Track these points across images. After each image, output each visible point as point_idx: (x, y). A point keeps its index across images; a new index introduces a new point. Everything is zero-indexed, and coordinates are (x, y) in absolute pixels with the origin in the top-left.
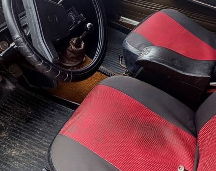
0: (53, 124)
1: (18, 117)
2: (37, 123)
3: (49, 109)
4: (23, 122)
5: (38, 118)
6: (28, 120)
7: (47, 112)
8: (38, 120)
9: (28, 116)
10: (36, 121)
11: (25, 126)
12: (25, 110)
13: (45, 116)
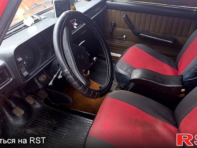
0: (73, 130)
1: (47, 127)
2: (61, 130)
3: (68, 119)
4: (51, 131)
5: (61, 126)
6: (54, 129)
7: (67, 121)
8: (61, 128)
9: (54, 126)
10: (60, 129)
11: (53, 133)
12: (51, 122)
13: (66, 124)
